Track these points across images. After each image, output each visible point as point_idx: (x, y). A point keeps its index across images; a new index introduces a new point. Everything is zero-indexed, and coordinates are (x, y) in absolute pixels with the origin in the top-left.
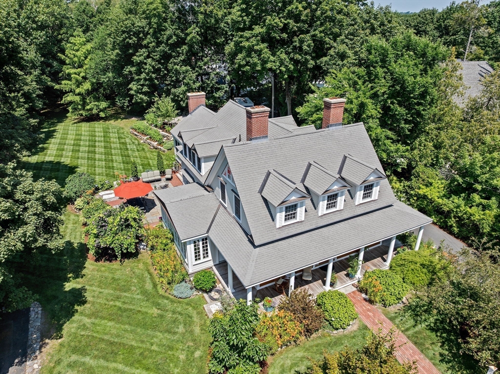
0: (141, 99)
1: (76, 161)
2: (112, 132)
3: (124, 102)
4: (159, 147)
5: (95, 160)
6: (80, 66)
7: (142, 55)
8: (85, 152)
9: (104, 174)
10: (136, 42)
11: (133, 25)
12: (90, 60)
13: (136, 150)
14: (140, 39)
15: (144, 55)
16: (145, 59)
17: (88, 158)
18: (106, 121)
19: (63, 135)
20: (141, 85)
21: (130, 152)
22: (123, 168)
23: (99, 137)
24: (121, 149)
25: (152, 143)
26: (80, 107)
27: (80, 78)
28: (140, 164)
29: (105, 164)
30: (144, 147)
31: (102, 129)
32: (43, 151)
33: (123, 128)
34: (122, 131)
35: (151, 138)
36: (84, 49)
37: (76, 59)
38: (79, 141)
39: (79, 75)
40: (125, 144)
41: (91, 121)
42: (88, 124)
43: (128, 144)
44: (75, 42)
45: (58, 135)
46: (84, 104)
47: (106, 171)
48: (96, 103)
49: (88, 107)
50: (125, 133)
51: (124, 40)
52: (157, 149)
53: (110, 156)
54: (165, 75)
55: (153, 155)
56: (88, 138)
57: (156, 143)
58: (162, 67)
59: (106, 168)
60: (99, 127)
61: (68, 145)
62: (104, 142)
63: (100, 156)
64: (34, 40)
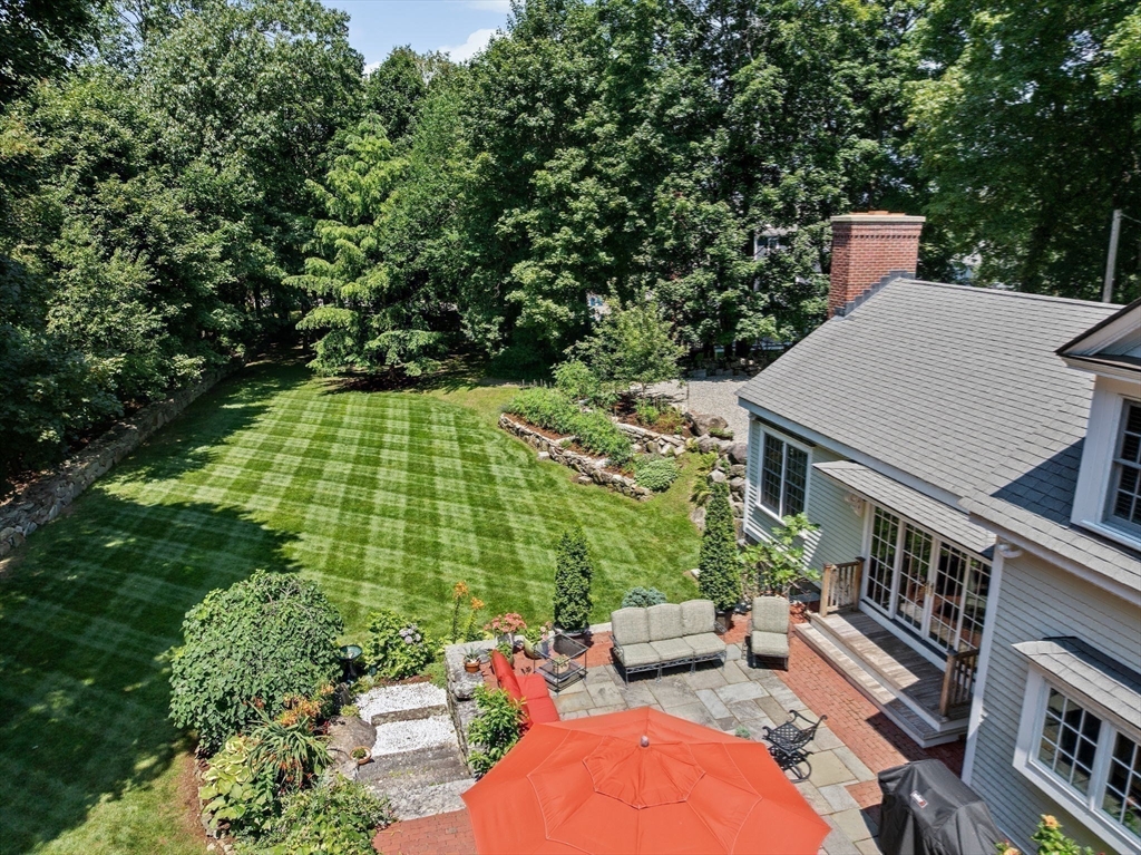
0: (548, 314)
1: (298, 512)
2: (440, 422)
3: (488, 331)
4: (617, 477)
5: (370, 511)
6: (367, 219)
7: (566, 167)
8: (338, 478)
9: (398, 578)
10: (551, 123)
11: (548, 66)
12: (397, 201)
13: (522, 483)
14: (565, 115)
15: (573, 167)
16: (575, 180)
17: (346, 501)
18: (422, 390)
19: (283, 423)
20: (548, 267)
21: (501, 490)
22: (476, 556)
23: (394, 432)
24: (467, 476)
25: (587, 460)
26: (349, 341)
27: (359, 253)
28: (548, 541)
29: (407, 530)
30: (554, 475)
31: (406, 412)
32: (201, 467)
33: (473, 412)
34: (470, 419)
35: (578, 442)
36: (381, 171)
37: (355, 198)
38: (326, 443)
39: (358, 244)
40: (481, 459)
41: (378, 390)
42: (367, 397)
43: (492, 460)
44: (359, 148)
45: (266, 422)
46: (364, 334)
47: (407, 563)
48: (398, 332)
49: (373, 344)
50: (482, 425)
51: (514, 114)
52: (604, 484)
53: (427, 501)
54: (639, 234)
55: (593, 507)
56: (358, 434)
57: (602, 462)
58: (629, 205)
59: (407, 549)
60: (400, 405)
61: (289, 451)
62: (411, 448)
63: (391, 496)
64: (243, 139)
